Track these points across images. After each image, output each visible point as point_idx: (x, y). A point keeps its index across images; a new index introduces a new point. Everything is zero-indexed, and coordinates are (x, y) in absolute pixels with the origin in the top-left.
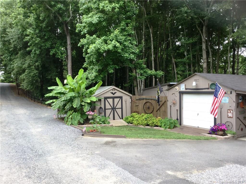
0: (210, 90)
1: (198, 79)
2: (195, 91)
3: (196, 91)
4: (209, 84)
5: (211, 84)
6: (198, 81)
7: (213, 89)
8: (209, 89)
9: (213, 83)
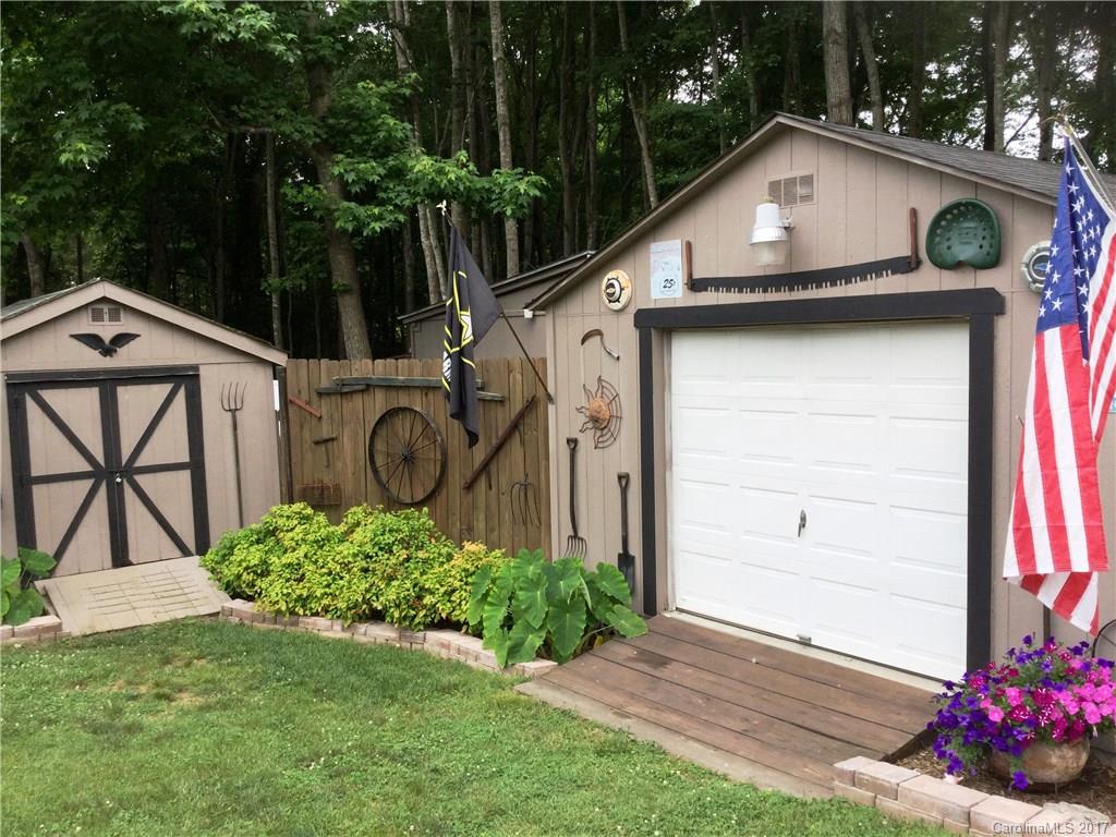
0: (928, 280)
1: (807, 180)
2: (773, 296)
3: (783, 296)
4: (914, 213)
5: (941, 216)
6: (807, 198)
7: (957, 266)
8: (919, 263)
9: (957, 205)
